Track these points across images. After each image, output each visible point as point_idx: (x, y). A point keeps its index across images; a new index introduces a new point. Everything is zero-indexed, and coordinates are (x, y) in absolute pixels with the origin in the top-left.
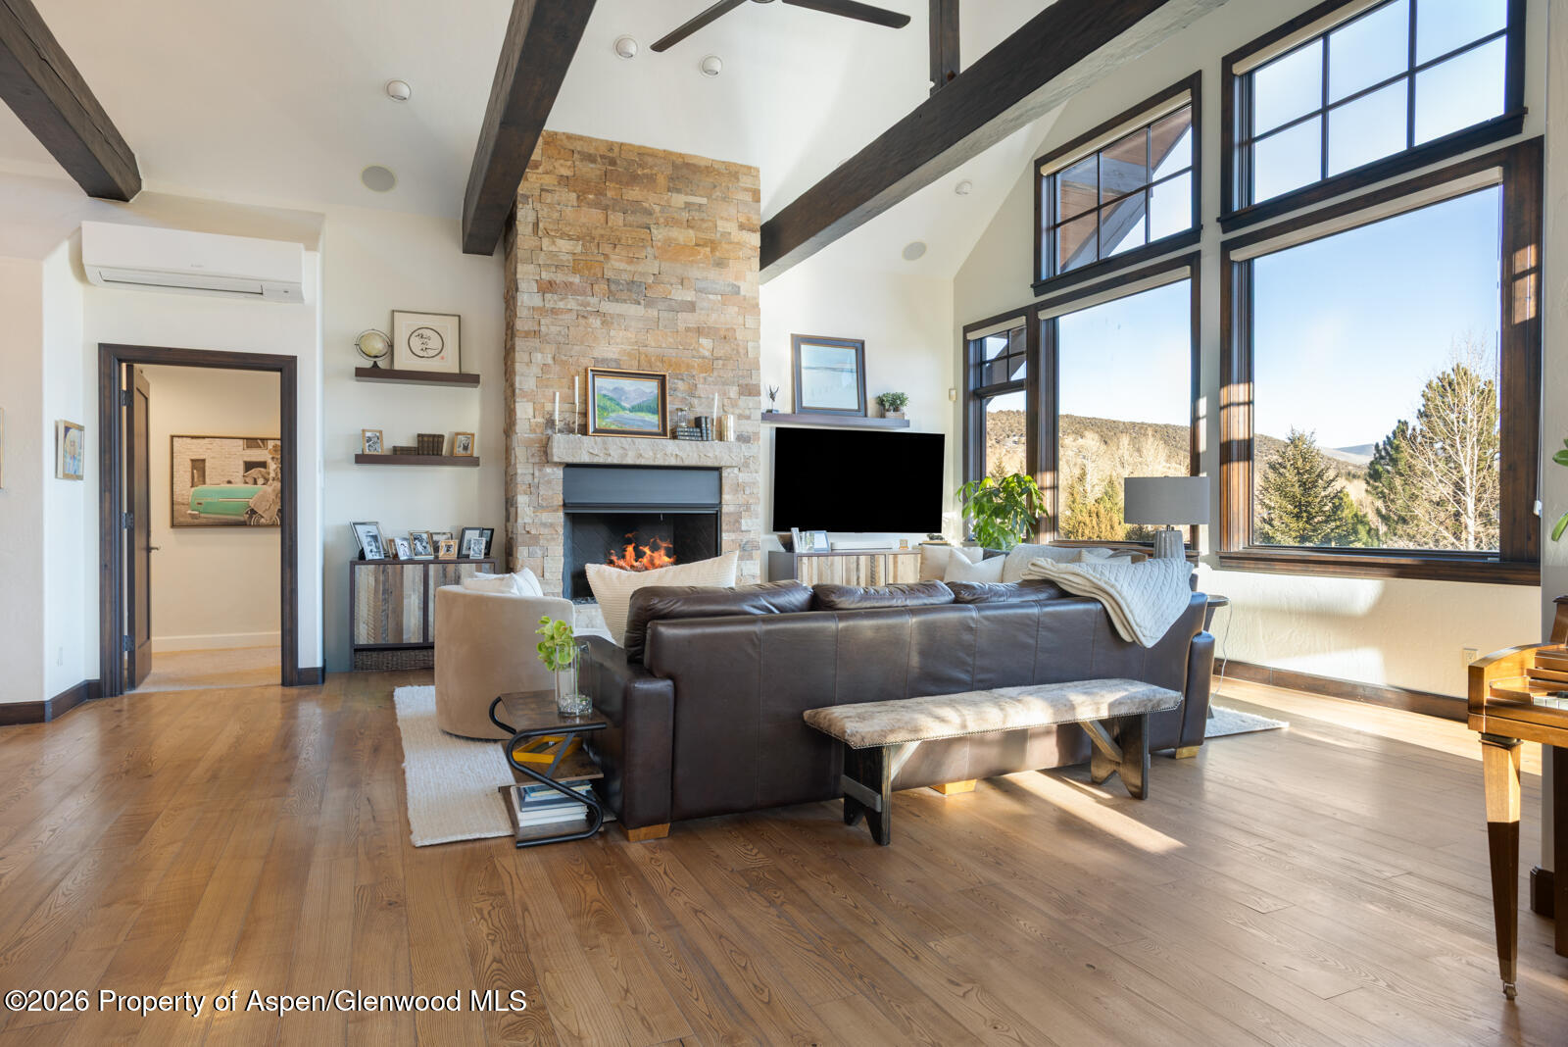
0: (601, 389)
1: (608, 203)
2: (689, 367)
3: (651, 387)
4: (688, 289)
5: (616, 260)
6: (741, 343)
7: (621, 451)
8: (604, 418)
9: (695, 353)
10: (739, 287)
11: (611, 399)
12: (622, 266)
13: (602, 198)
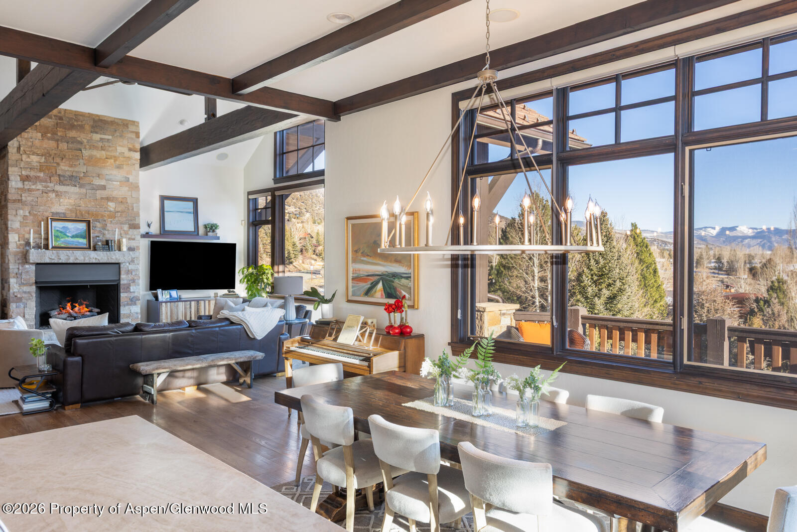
0: (55, 227)
1: (58, 138)
2: (103, 216)
3: (82, 226)
4: (102, 179)
5: (63, 165)
6: (130, 204)
7: (67, 257)
8: (57, 241)
9: (105, 209)
10: (129, 178)
11: (61, 232)
12: (66, 168)
13: (55, 136)
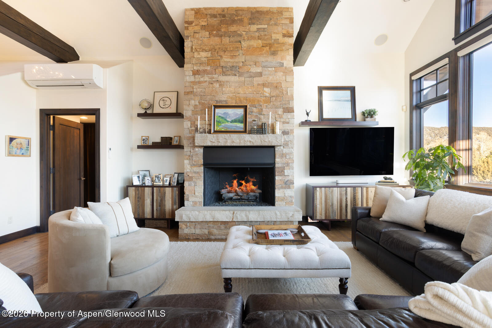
0: (218, 113)
1: (222, 34)
2: (259, 101)
3: (240, 112)
4: (258, 67)
5: (225, 58)
6: (284, 88)
7: (225, 140)
8: (219, 126)
9: (261, 95)
10: (283, 63)
11: (222, 118)
12: (228, 60)
13: (219, 32)
